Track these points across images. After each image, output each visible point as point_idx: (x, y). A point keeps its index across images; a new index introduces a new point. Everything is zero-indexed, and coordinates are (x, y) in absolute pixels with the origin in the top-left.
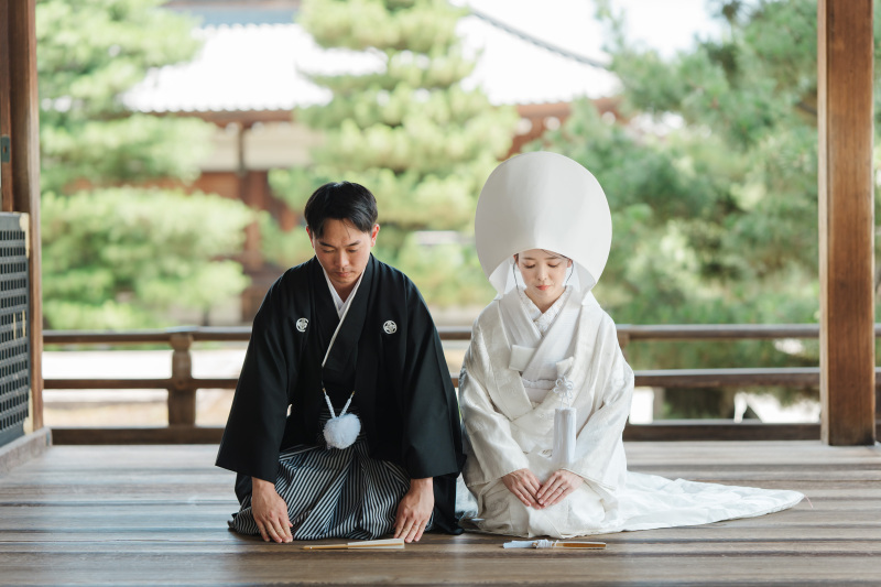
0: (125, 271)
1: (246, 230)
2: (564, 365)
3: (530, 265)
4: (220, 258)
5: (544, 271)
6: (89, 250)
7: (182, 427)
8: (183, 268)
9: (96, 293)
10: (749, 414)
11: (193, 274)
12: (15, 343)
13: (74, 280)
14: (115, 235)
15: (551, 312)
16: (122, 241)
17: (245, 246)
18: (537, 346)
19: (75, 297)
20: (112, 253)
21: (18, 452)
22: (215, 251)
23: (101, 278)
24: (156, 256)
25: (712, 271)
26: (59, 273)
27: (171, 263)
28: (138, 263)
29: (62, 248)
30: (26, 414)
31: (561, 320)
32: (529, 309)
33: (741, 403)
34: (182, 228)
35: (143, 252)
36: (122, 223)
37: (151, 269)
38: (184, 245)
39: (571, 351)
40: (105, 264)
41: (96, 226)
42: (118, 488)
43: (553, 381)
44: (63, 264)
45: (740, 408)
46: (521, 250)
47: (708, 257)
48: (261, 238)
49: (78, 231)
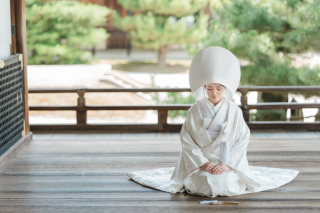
0: (64, 33)
1: (108, 17)
2: (223, 125)
3: (210, 89)
4: (98, 27)
5: (216, 91)
6: (50, 25)
7: (81, 125)
8: (85, 31)
9: (53, 41)
10: (293, 100)
11: (88, 33)
12: (18, 104)
13: (45, 36)
14: (60, 19)
15: (218, 106)
16: (62, 22)
17: (108, 22)
18: (213, 118)
19: (45, 42)
20: (59, 26)
21: (19, 147)
22: (97, 24)
23: (54, 36)
24: (75, 27)
25: (280, 49)
26: (39, 33)
27: (81, 29)
28: (68, 30)
29: (41, 24)
30: (22, 129)
31: (222, 108)
32: (210, 105)
33: (290, 97)
34: (84, 16)
35: (70, 25)
36: (62, 15)
37: (73, 32)
38: (85, 23)
39: (226, 120)
40: (56, 30)
41: (52, 16)
42: (56, 165)
43: (219, 131)
44: (41, 30)
45: (290, 99)
46: (207, 83)
47: (278, 45)
48: (113, 19)
49: (46, 18)
